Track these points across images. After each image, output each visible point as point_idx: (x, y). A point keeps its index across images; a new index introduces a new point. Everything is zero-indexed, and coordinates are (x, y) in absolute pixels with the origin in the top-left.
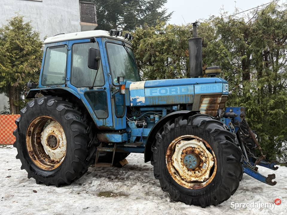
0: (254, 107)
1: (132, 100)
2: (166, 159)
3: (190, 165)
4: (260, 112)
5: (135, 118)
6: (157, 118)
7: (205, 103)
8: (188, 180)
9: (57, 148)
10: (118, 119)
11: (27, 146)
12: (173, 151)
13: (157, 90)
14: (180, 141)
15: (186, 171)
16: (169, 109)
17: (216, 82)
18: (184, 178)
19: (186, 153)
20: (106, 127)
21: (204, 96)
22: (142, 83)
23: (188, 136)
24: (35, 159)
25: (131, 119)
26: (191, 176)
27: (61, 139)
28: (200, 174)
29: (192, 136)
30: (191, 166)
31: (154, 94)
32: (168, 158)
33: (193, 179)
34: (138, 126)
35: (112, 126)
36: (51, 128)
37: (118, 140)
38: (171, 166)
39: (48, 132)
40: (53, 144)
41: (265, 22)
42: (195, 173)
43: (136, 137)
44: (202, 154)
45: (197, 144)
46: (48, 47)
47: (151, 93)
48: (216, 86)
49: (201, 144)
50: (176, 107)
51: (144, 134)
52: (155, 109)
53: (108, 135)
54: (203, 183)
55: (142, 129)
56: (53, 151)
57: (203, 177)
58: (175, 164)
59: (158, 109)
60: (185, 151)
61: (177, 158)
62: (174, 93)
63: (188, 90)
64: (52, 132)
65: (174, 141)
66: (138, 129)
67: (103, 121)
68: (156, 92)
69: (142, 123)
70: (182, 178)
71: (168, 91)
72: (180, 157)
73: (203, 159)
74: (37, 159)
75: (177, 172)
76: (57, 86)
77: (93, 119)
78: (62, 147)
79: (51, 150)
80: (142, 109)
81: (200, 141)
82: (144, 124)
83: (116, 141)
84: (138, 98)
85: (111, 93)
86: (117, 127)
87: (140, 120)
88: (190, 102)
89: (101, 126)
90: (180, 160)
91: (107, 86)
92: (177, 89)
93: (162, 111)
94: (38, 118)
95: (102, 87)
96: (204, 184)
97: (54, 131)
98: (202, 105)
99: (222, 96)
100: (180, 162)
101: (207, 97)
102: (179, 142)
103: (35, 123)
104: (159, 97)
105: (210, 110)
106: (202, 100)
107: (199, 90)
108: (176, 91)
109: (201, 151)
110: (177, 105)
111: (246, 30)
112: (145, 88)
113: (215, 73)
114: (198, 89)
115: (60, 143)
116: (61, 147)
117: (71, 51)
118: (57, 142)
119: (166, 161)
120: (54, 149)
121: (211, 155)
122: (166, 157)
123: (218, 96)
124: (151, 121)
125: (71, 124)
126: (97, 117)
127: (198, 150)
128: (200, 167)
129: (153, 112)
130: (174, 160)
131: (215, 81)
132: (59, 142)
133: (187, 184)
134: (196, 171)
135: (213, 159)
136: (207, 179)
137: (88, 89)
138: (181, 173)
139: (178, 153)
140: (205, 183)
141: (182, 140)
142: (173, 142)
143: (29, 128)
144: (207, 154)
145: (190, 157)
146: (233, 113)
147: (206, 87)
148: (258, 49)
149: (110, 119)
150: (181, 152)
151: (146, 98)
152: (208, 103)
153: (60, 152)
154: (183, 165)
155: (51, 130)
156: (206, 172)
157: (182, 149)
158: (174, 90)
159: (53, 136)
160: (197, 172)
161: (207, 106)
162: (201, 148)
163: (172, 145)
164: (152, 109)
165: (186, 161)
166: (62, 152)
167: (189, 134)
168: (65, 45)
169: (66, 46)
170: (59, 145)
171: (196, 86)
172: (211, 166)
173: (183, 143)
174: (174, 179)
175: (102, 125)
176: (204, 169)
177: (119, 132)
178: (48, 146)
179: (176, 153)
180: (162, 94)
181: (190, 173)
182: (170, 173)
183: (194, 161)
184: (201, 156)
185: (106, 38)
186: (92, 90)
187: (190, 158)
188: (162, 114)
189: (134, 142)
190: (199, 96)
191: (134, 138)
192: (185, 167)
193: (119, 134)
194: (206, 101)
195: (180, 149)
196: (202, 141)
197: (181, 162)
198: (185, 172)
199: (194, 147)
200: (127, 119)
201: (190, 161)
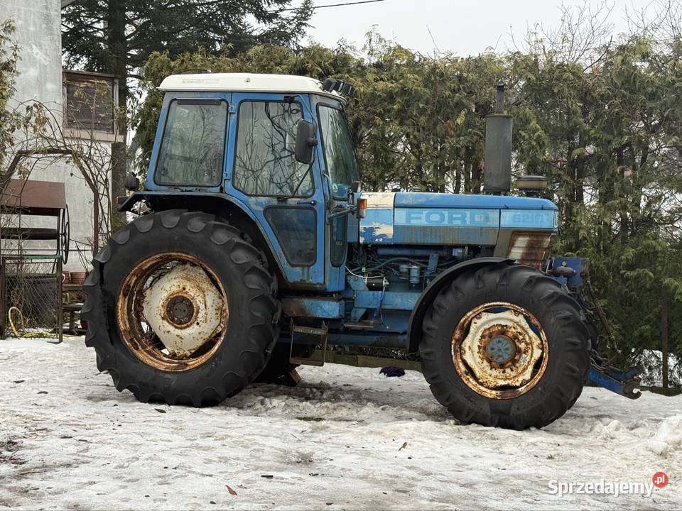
0: (593, 262)
1: (363, 231)
2: (453, 346)
3: (500, 356)
4: (606, 273)
5: (364, 269)
6: (416, 270)
7: (520, 247)
8: (492, 384)
9: (191, 324)
10: (334, 268)
11: (120, 317)
12: (466, 332)
13: (422, 213)
14: (480, 313)
15: (488, 369)
16: (444, 253)
17: (542, 209)
18: (485, 381)
19: (491, 336)
20: (308, 284)
21: (518, 233)
22: (388, 197)
23: (498, 303)
24: (137, 349)
25: (357, 271)
26: (496, 377)
27: (202, 306)
28: (513, 374)
29: (506, 304)
30: (500, 359)
31: (414, 222)
32: (455, 344)
33: (501, 383)
34: (370, 287)
35: (323, 283)
36: (177, 280)
37: (331, 313)
38: (460, 360)
39: (168, 289)
40: (181, 315)
41: (627, 81)
42: (504, 372)
43: (365, 310)
44: (521, 337)
45: (511, 319)
46: (175, 99)
47: (409, 218)
48: (542, 216)
49: (521, 319)
50: (460, 251)
51: (385, 305)
52: (412, 253)
53: (307, 303)
54: (520, 389)
55: (380, 292)
56: (178, 332)
57: (521, 379)
58: (468, 357)
59: (419, 252)
60: (487, 332)
61: (472, 345)
62: (457, 223)
63: (487, 218)
64: (178, 289)
65: (471, 313)
66: (372, 292)
67: (303, 271)
68: (421, 218)
69: (379, 281)
70: (481, 381)
71: (446, 218)
72: (477, 343)
73: (522, 346)
74: (140, 347)
75: (470, 371)
76: (199, 188)
77: (280, 266)
78: (204, 324)
79: (174, 329)
80: (381, 252)
81: (519, 313)
82: (384, 283)
83: (325, 316)
84: (378, 228)
85: (327, 213)
86: (331, 287)
87: (374, 273)
88: (490, 242)
89: (297, 282)
90: (476, 349)
91: (318, 197)
92: (465, 216)
93: (428, 258)
94: (157, 256)
95: (309, 200)
96: (522, 390)
97: (184, 289)
98: (512, 251)
99: (552, 234)
100: (476, 353)
101: (524, 236)
102: (478, 316)
103: (144, 268)
104: (424, 228)
105: (528, 260)
106: (515, 241)
107: (509, 219)
108: (463, 219)
109: (519, 333)
110: (462, 247)
111: (586, 94)
112: (394, 207)
113: (536, 190)
114: (507, 218)
115: (200, 315)
116: (201, 323)
117: (236, 115)
118: (193, 312)
119: (453, 350)
120: (181, 328)
121: (538, 339)
122: (453, 342)
123: (545, 235)
124: (402, 276)
125: (247, 273)
126: (288, 262)
127: (513, 330)
128: (514, 362)
129: (406, 259)
130: (467, 349)
131: (540, 206)
132: (198, 312)
133: (489, 391)
134: (506, 368)
135: (541, 346)
136: (528, 382)
137: (274, 202)
138: (478, 373)
139: (474, 336)
140: (523, 388)
141: (485, 311)
142: (468, 314)
143: (128, 278)
144: (530, 338)
145: (500, 342)
146: (570, 269)
147: (524, 216)
148: (610, 137)
149: (318, 267)
150: (480, 334)
151: (395, 227)
152: (526, 247)
153: (196, 335)
154: (482, 359)
155: (176, 284)
156: (524, 370)
157: (482, 329)
158: (459, 216)
159: (184, 299)
160: (508, 370)
161: (523, 253)
162: (518, 327)
163: (465, 321)
164: (406, 252)
165: (492, 349)
166: (201, 336)
167: (500, 301)
168: (222, 100)
169: (223, 103)
170: (196, 318)
171: (504, 213)
172: (537, 358)
173: (486, 317)
174: (466, 382)
175: (298, 279)
176: (521, 365)
177: (332, 296)
178: (165, 322)
179: (470, 336)
180: (432, 222)
181: (495, 373)
182: (459, 371)
183: (507, 349)
184: (519, 341)
185: (317, 96)
186: (283, 204)
187: (500, 344)
188: (427, 263)
189: (360, 321)
190: (510, 233)
191: (362, 312)
192: (485, 362)
193: (334, 300)
194: (522, 242)
195: (478, 328)
196: (522, 314)
197: (478, 352)
198: (485, 372)
199: (506, 326)
200: (347, 271)
201: (500, 350)
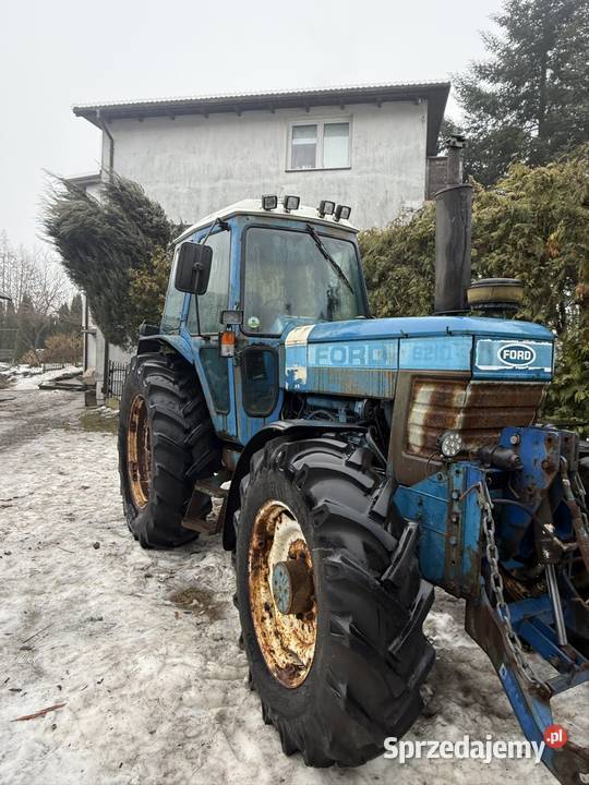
1: (287, 375)
2: (250, 558)
3: (280, 600)
7: (423, 404)
10: (250, 419)
13: (327, 350)
14: (281, 513)
17: (450, 334)
19: (294, 556)
20: (227, 435)
21: (419, 379)
24: (135, 481)
26: (295, 632)
31: (322, 363)
32: (256, 555)
35: (236, 435)
42: (303, 627)
47: (318, 357)
48: (449, 348)
57: (308, 654)
62: (356, 363)
63: (384, 355)
65: (263, 511)
67: (224, 420)
68: (326, 357)
71: (347, 356)
74: (139, 480)
77: (210, 413)
84: (295, 370)
88: (388, 396)
92: (363, 352)
93: (337, 411)
98: (414, 410)
99: (473, 382)
101: (428, 383)
102: (279, 518)
104: (330, 371)
105: (432, 428)
106: (415, 392)
108: (362, 357)
110: (361, 399)
112: (309, 343)
114: (407, 354)
119: (251, 565)
122: (251, 552)
123: (455, 384)
126: (215, 409)
137: (203, 342)
141: (284, 512)
147: (426, 348)
149: (232, 416)
151: (307, 370)
152: (430, 404)
158: (358, 352)
160: (306, 627)
161: (427, 415)
163: (262, 521)
165: (276, 583)
173: (285, 523)
175: (221, 430)
179: (274, 548)
180: (335, 362)
183: (286, 592)
185: (249, 217)
186: (209, 344)
190: (408, 378)
194: (425, 395)
195: (283, 539)
201: (280, 588)
